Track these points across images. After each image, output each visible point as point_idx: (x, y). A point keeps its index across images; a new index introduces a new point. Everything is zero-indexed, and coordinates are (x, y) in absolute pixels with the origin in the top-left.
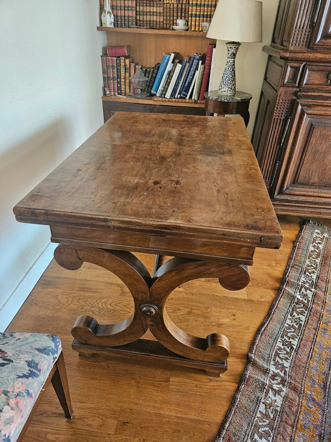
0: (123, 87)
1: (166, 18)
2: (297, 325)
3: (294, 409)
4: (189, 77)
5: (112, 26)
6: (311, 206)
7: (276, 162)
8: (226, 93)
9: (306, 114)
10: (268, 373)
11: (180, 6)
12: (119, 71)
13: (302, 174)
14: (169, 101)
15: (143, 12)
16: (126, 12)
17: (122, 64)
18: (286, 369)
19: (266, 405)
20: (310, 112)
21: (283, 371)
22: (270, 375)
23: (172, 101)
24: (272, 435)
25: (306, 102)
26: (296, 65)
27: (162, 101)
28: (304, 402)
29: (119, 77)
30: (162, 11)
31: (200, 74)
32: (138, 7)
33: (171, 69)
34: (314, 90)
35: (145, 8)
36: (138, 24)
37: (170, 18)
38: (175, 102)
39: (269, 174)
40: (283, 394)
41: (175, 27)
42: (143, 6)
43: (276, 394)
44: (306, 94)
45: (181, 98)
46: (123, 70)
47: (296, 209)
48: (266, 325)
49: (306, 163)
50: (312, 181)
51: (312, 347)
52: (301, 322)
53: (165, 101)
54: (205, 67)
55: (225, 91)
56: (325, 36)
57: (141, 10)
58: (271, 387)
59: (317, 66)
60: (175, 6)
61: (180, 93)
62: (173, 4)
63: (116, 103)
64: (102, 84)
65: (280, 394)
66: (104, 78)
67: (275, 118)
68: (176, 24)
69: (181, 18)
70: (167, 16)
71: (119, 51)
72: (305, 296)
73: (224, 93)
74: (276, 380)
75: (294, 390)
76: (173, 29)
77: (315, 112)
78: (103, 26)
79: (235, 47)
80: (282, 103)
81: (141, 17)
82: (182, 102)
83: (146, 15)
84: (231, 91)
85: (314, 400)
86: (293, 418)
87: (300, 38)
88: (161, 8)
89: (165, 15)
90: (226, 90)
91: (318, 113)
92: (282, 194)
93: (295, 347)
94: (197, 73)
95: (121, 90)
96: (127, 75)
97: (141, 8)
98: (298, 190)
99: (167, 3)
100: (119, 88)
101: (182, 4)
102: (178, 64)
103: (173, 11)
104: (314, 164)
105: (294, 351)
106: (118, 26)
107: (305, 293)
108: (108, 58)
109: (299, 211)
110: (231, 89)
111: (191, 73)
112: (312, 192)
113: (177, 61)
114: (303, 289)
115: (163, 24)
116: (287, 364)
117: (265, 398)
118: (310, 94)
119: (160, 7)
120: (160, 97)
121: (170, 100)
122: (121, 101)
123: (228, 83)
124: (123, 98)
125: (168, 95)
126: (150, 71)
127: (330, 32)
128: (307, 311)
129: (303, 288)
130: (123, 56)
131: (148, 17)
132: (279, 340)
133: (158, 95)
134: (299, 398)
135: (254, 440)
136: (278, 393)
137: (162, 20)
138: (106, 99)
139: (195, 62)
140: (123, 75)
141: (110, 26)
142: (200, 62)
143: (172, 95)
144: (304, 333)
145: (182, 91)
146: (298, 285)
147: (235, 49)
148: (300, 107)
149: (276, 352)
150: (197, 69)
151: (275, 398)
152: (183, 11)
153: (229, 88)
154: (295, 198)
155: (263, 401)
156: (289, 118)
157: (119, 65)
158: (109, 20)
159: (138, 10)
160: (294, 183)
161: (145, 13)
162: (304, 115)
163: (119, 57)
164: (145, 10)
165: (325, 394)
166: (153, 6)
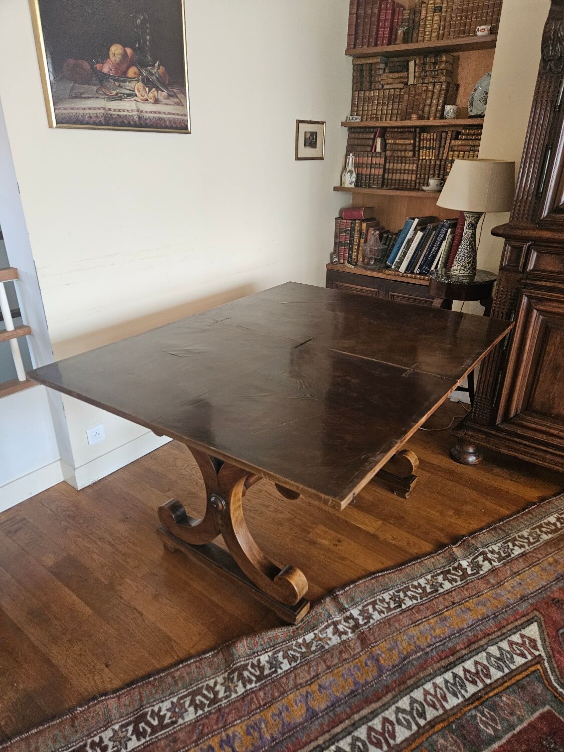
0: (355, 254)
1: (420, 176)
2: (430, 588)
3: (345, 656)
4: (434, 248)
5: (353, 186)
6: (557, 452)
7: (499, 373)
8: (458, 272)
9: (535, 311)
10: (344, 613)
11: (438, 162)
12: (352, 236)
13: (539, 397)
14: (403, 276)
15: (393, 170)
16: (373, 170)
17: (357, 228)
18: (371, 621)
19: (315, 637)
20: (542, 308)
21: (366, 621)
22: (345, 615)
23: (407, 277)
24: (298, 662)
25: (534, 293)
26: (518, 244)
27: (395, 275)
28: (364, 658)
29: (351, 243)
30: (414, 168)
31: (447, 245)
32: (387, 164)
33: (411, 237)
34: (545, 279)
35: (395, 165)
36: (384, 184)
37: (425, 176)
38: (411, 277)
39: (490, 389)
40: (344, 637)
41: (425, 188)
42: (394, 163)
43: (336, 633)
44: (533, 282)
45: (421, 273)
46: (357, 235)
47: (533, 451)
48: (388, 572)
49: (543, 382)
50: (555, 412)
51: (428, 617)
52: (439, 589)
53: (398, 275)
54: (454, 236)
55: (457, 270)
56: (556, 209)
57: (391, 167)
58: (335, 624)
59: (546, 247)
60: (433, 162)
61: (420, 268)
62: (430, 160)
63: (341, 272)
64: (331, 249)
65: (340, 636)
66: (335, 243)
67: (494, 310)
68: (428, 185)
69: (434, 177)
70: (421, 174)
71: (355, 214)
72: (477, 567)
73: (455, 271)
74: (349, 623)
75: (361, 641)
76: (423, 190)
77: (548, 309)
78: (343, 186)
79: (472, 217)
80: (502, 291)
81: (390, 175)
82: (420, 279)
83: (396, 173)
84: (464, 270)
85: (377, 660)
86: (336, 661)
87: (524, 210)
88: (415, 165)
89: (419, 173)
90: (459, 268)
91: (554, 310)
92: (509, 423)
93: (404, 607)
94: (444, 243)
95: (352, 258)
96: (362, 241)
97: (391, 165)
98: (533, 422)
99: (422, 159)
100: (350, 256)
101: (441, 160)
102: (419, 232)
103: (429, 168)
104: (556, 386)
105: (398, 610)
106: (361, 186)
107: (481, 563)
108: (342, 221)
109: (537, 455)
110: (465, 267)
111: (438, 243)
112: (556, 429)
113: (419, 228)
114: (480, 557)
115: (416, 183)
116: (376, 616)
117: (320, 631)
118: (538, 283)
119: (413, 163)
120: (394, 270)
121: (405, 274)
122: (348, 270)
123: (462, 259)
124: (350, 268)
125: (403, 268)
126: (391, 238)
127: (562, 203)
128: (463, 582)
129: (482, 556)
130: (359, 220)
131: (398, 175)
132: (391, 592)
133: (393, 267)
134: (361, 651)
135: (276, 656)
136: (339, 633)
137: (414, 178)
138: (332, 267)
139: (444, 229)
140: (356, 240)
141: (350, 186)
142: (450, 230)
143: (407, 269)
144: (433, 600)
145: (423, 265)
146: (476, 550)
147: (473, 218)
148: (525, 300)
149: (376, 601)
150: (444, 239)
151: (332, 637)
152: (442, 169)
153: (462, 266)
154: (530, 434)
155: (316, 632)
156: (512, 313)
157: (353, 229)
158: (349, 180)
159: (387, 167)
160: (526, 409)
161: (394, 171)
162: (532, 311)
163: (355, 220)
164: (395, 168)
165: (400, 664)
166: (405, 163)
